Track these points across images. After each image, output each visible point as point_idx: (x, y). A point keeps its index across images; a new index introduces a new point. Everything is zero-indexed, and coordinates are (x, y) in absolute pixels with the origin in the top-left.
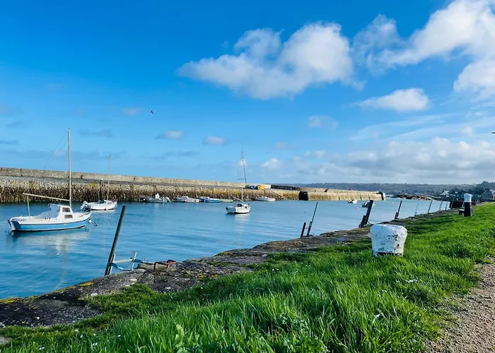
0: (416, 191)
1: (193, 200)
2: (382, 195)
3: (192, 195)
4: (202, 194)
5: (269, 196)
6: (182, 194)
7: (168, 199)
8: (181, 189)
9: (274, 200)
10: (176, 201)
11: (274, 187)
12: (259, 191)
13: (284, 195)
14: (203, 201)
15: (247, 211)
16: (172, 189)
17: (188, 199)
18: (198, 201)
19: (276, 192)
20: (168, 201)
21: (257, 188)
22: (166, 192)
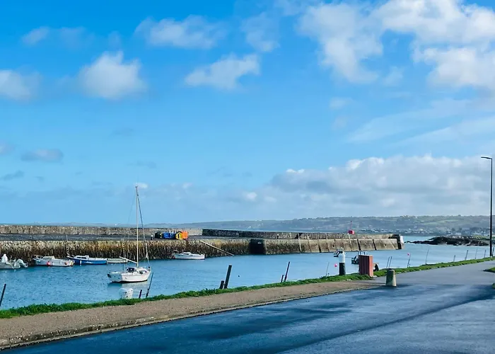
0: (474, 229)
1: (61, 262)
2: (399, 240)
3: (60, 253)
4: (78, 251)
5: (196, 249)
6: (44, 253)
7: (22, 262)
8: (41, 244)
9: (203, 256)
10: (33, 265)
11: (208, 233)
12: (177, 243)
13: (223, 247)
14: (77, 263)
15: (145, 277)
16: (25, 245)
17: (54, 261)
18: (70, 263)
19: (209, 242)
20: (22, 267)
21: (174, 237)
22: (15, 250)
